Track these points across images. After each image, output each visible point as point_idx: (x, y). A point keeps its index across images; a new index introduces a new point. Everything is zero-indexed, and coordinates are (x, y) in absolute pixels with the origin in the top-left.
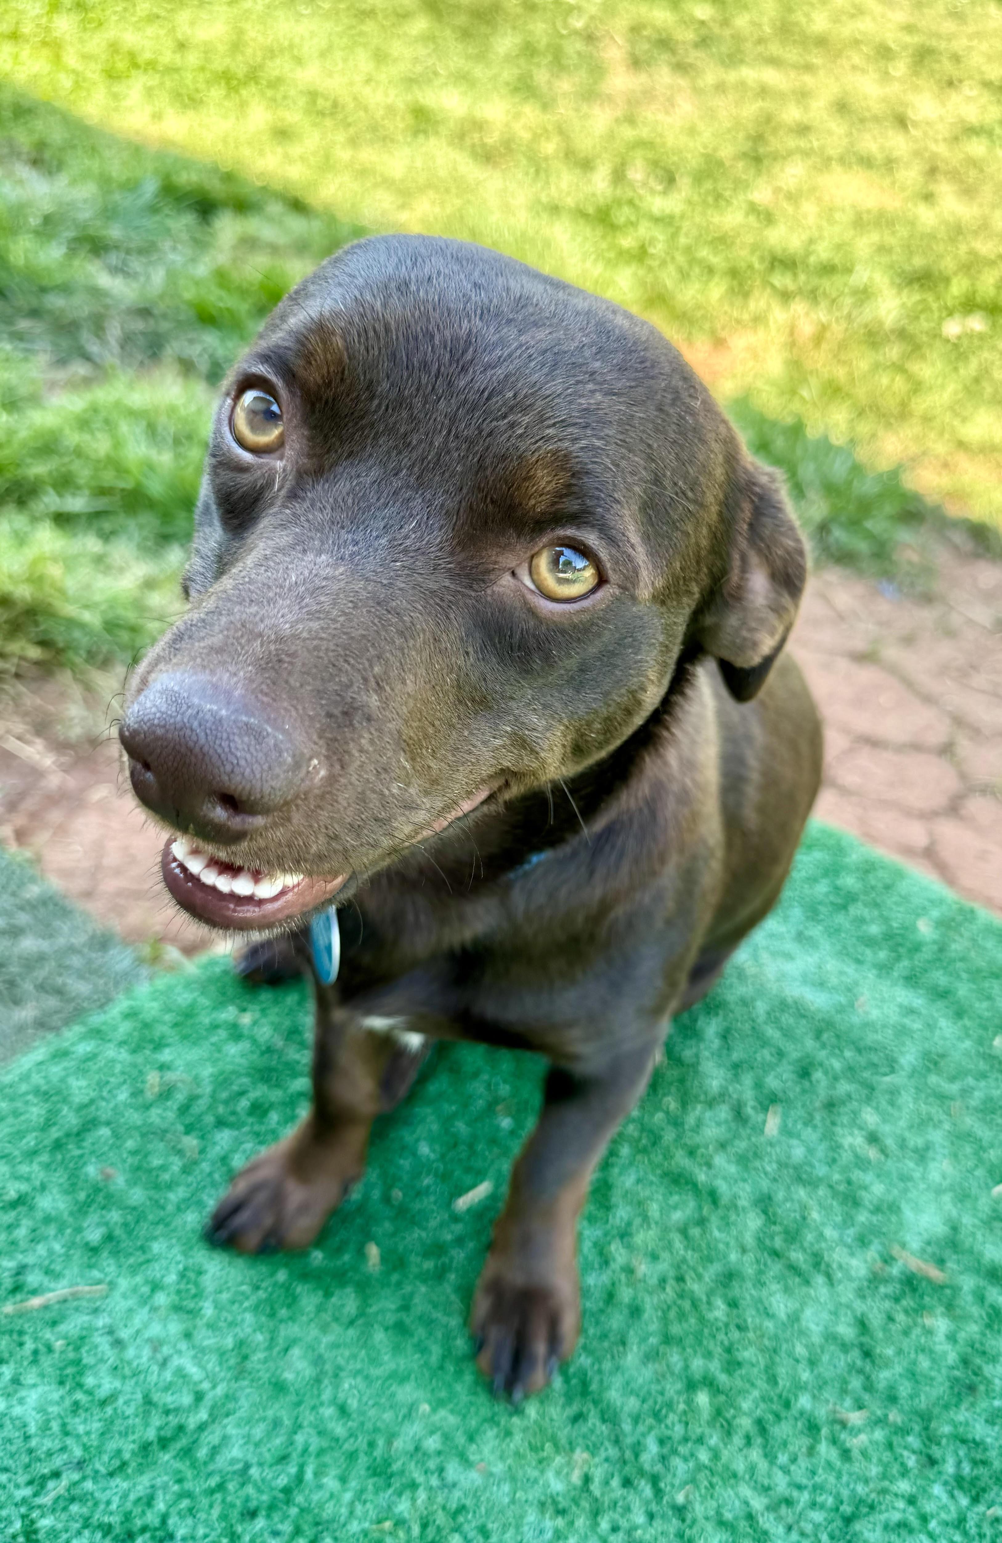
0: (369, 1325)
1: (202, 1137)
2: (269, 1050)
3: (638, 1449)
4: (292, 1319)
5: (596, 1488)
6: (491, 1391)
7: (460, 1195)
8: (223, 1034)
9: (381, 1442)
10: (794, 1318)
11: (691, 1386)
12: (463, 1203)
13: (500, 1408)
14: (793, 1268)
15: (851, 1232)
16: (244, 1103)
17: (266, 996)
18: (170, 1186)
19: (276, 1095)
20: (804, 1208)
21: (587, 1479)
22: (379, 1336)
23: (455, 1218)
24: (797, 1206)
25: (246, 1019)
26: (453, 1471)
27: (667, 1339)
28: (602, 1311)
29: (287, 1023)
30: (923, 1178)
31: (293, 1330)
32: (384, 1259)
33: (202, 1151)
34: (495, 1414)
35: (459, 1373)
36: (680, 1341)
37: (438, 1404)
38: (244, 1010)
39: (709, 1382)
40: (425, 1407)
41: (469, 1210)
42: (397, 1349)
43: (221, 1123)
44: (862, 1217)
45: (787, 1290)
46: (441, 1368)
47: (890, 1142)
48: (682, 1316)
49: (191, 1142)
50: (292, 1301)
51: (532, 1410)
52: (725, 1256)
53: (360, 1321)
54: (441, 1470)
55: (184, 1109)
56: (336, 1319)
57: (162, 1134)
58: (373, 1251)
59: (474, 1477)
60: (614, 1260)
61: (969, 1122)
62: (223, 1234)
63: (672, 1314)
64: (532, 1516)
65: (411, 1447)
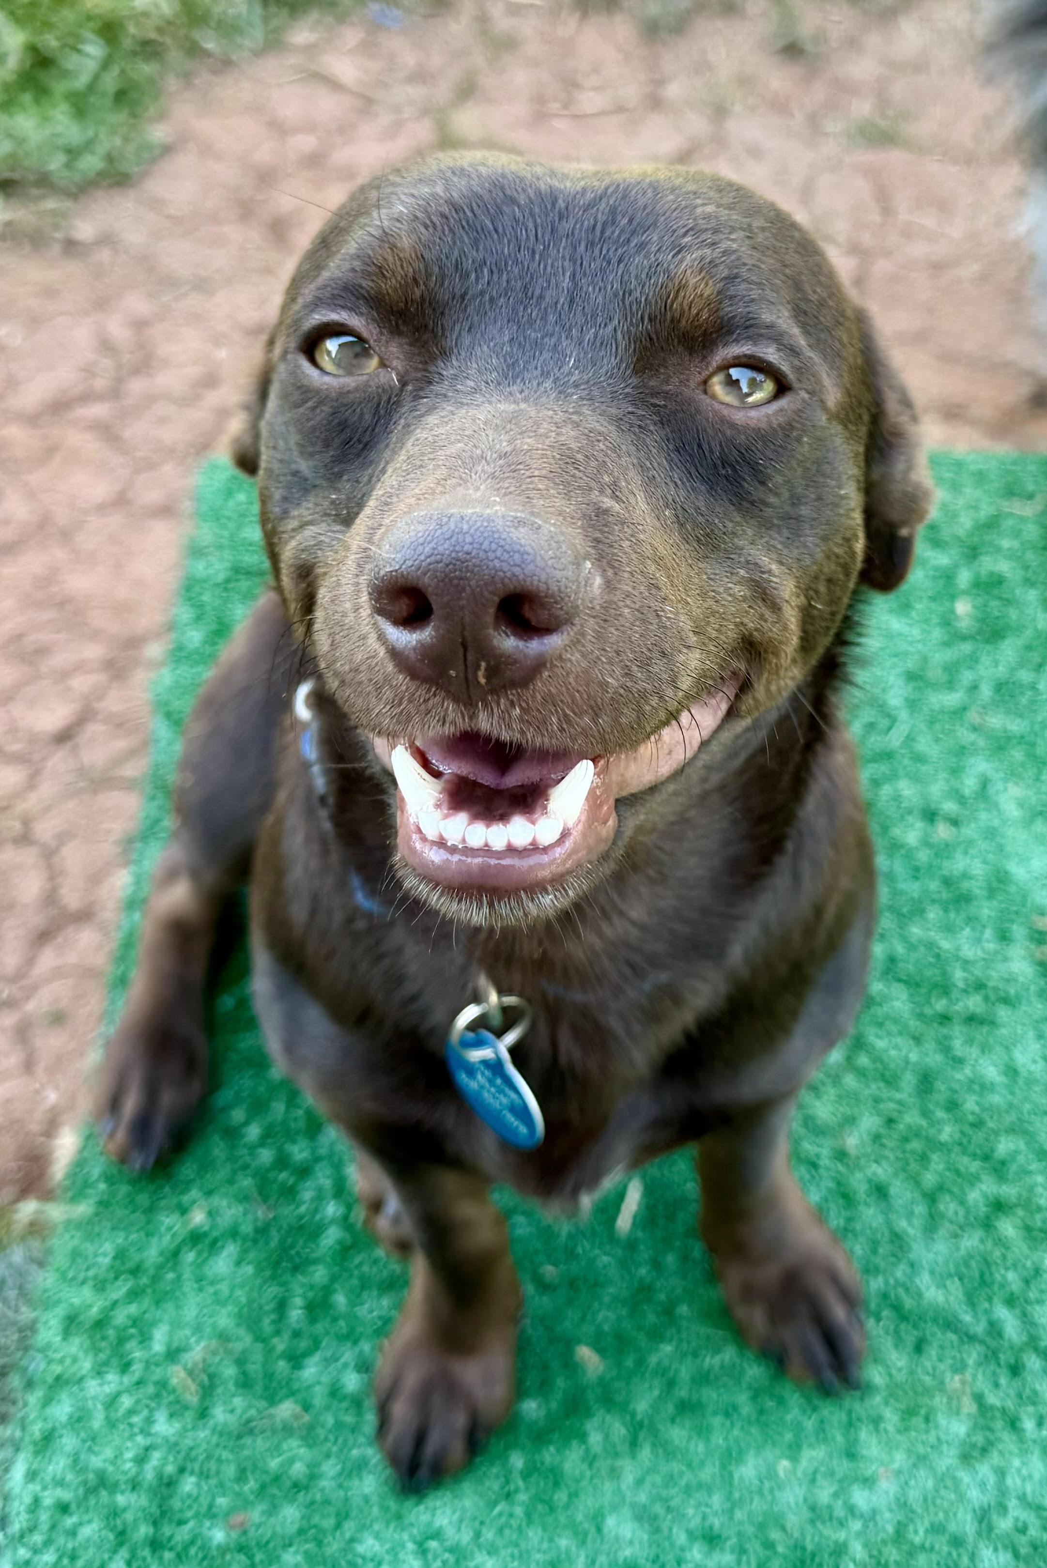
0: (654, 1433)
1: (292, 1393)
2: (262, 1231)
3: (995, 1329)
4: (574, 1495)
5: (992, 1399)
6: (826, 1392)
7: (613, 1218)
8: (190, 1257)
9: (775, 1535)
10: (1011, 1071)
11: (987, 1225)
12: (624, 1221)
13: (851, 1401)
14: (971, 1019)
15: (988, 933)
16: (296, 1314)
17: (187, 1169)
18: (313, 1476)
19: (320, 1274)
20: (930, 945)
21: (979, 1398)
22: (677, 1434)
23: (631, 1245)
24: (922, 949)
25: (198, 1217)
26: (860, 1498)
27: (931, 1198)
28: (849, 1220)
29: (246, 1182)
30: (1004, 822)
31: (587, 1503)
32: (601, 1351)
33: (307, 1407)
34: (850, 1412)
35: (781, 1402)
36: (941, 1188)
37: (794, 1451)
38: (184, 1211)
39: (999, 1206)
40: (784, 1464)
41: (634, 1224)
42: (703, 1432)
43: (296, 1360)
44: (986, 910)
45: (985, 1049)
46: (761, 1412)
47: (950, 807)
48: (924, 1159)
49: (286, 1409)
50: (556, 1477)
51: (875, 1375)
52: (907, 1062)
53: (642, 1435)
54: (851, 1510)
55: (245, 1383)
56: (616, 1455)
57: (247, 1429)
58: (585, 1353)
59: (887, 1487)
60: (818, 1156)
61: (996, 721)
62: (424, 1472)
63: (914, 1166)
64: (965, 1477)
65: (806, 1514)
